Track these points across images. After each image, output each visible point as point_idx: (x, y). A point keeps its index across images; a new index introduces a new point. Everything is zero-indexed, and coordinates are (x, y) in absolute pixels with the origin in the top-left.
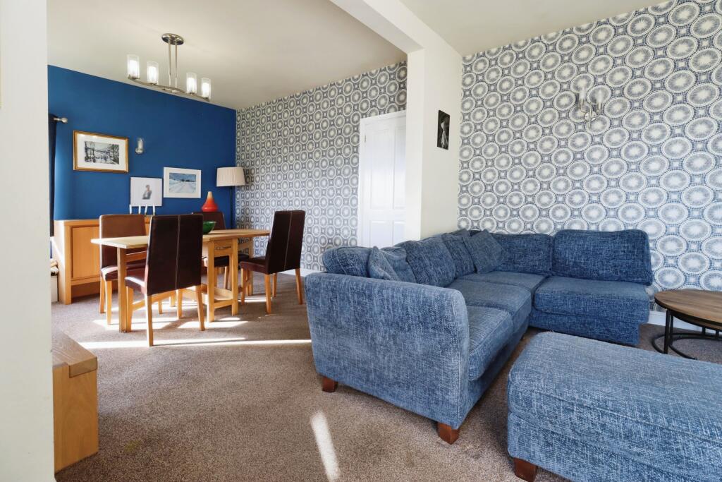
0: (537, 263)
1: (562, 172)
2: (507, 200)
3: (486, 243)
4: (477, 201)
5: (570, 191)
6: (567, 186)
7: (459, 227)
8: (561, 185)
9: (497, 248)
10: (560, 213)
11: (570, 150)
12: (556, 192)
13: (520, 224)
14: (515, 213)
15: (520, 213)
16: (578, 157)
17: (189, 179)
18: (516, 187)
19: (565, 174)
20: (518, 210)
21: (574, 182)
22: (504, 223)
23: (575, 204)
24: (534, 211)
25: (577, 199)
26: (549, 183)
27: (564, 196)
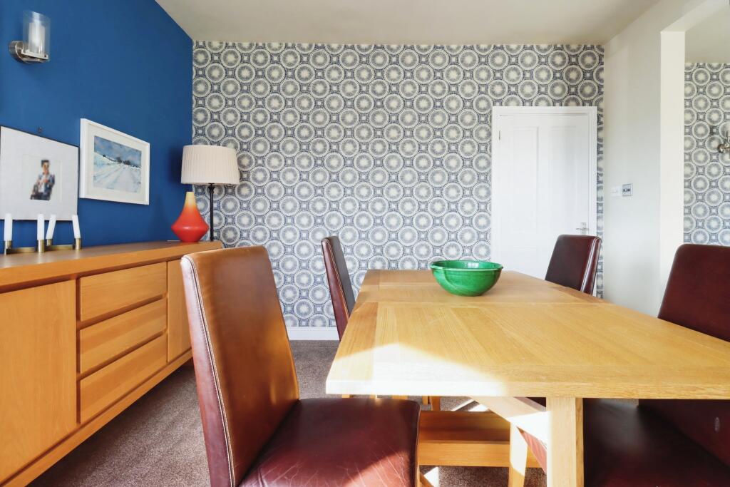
1: (700, 198)
5: (708, 217)
11: (707, 177)
16: (713, 184)
17: (129, 158)
21: (710, 208)
25: (714, 224)
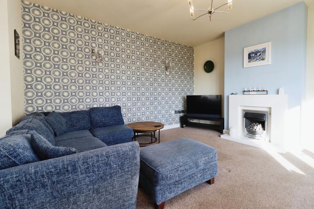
0: (85, 124)
1: (88, 82)
2: (61, 94)
3: (58, 119)
4: (39, 95)
6: (90, 88)
7: (27, 111)
8: (88, 88)
9: (64, 120)
10: (88, 100)
11: (91, 73)
12: (86, 91)
13: (69, 107)
14: (66, 101)
15: (69, 101)
16: (94, 76)
18: (65, 87)
19: (89, 83)
20: (67, 99)
21: (93, 87)
22: (60, 106)
23: (94, 96)
24: (76, 100)
26: (82, 87)
27: (90, 93)
